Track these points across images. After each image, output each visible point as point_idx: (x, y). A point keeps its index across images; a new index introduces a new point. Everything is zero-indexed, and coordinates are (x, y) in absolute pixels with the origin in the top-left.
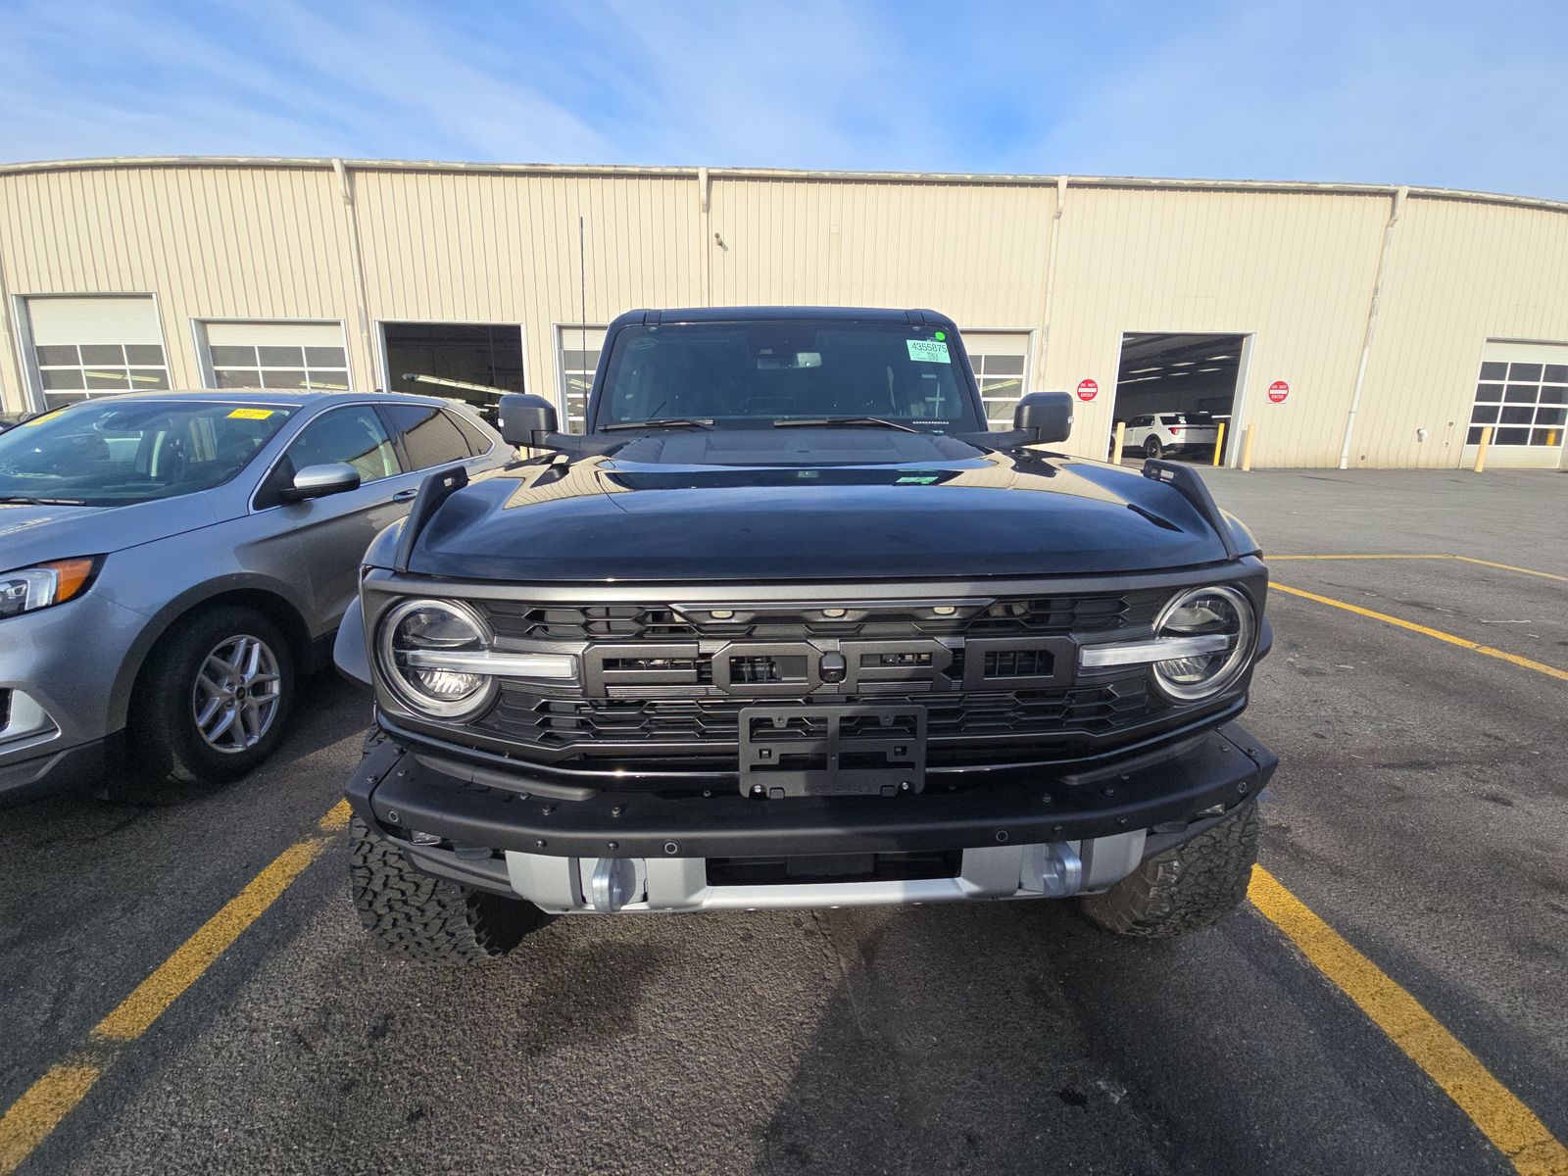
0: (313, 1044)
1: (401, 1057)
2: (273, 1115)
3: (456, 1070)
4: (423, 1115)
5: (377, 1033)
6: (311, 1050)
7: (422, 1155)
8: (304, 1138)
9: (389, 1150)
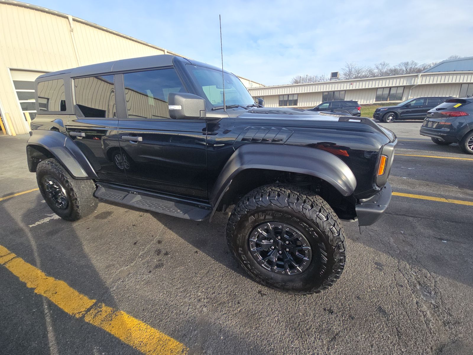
0: (336, 333)
1: (340, 304)
2: (364, 340)
3: (344, 289)
4: (358, 297)
5: (331, 312)
6: (338, 333)
7: (369, 296)
8: (370, 328)
9: (369, 304)
